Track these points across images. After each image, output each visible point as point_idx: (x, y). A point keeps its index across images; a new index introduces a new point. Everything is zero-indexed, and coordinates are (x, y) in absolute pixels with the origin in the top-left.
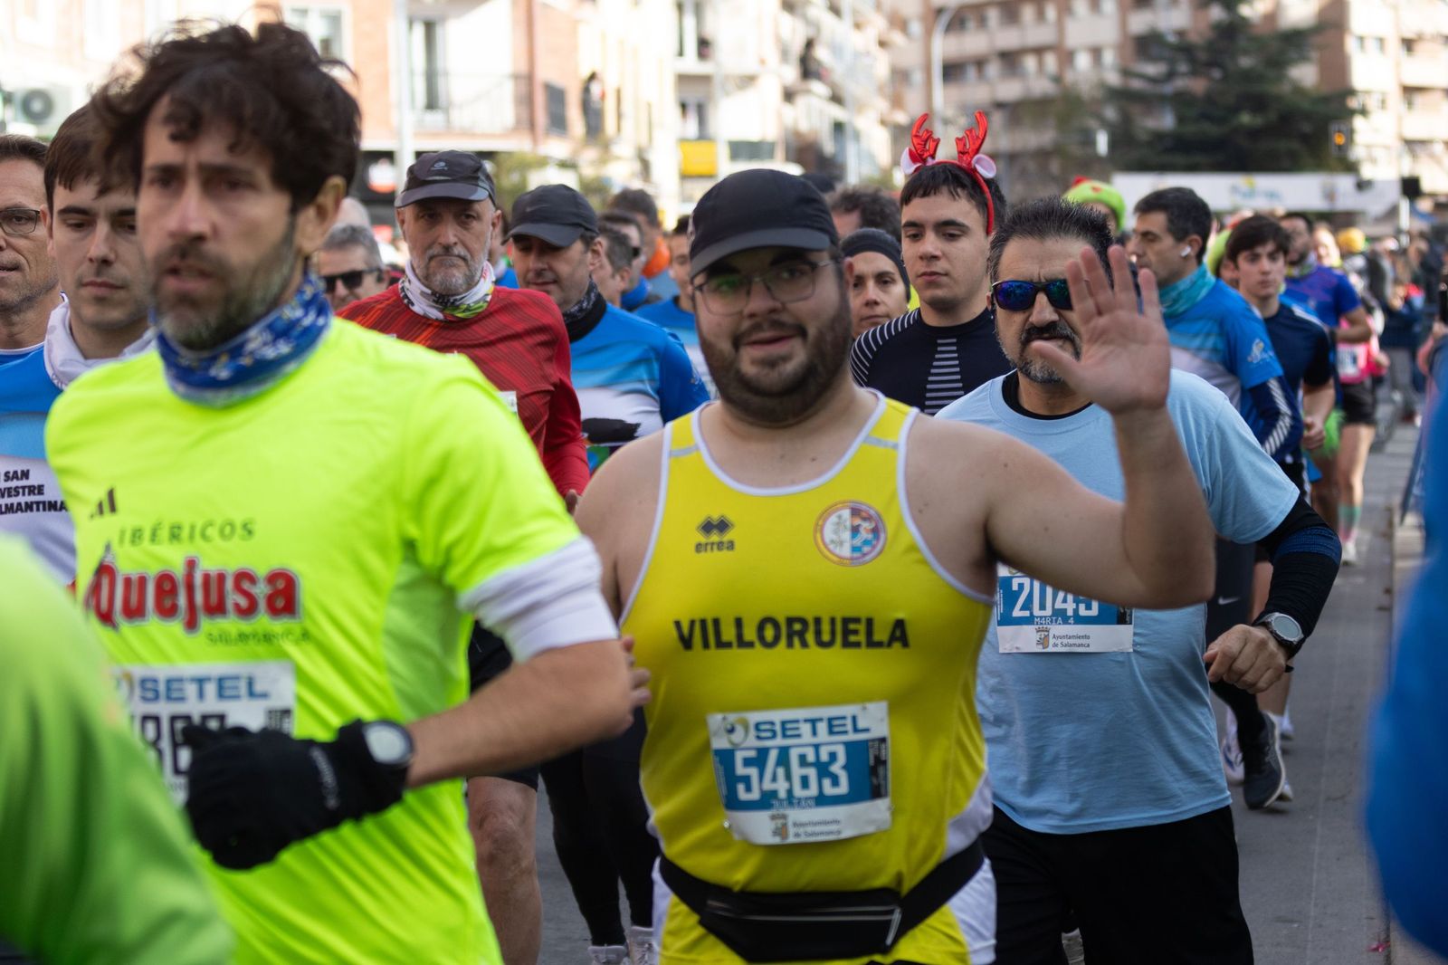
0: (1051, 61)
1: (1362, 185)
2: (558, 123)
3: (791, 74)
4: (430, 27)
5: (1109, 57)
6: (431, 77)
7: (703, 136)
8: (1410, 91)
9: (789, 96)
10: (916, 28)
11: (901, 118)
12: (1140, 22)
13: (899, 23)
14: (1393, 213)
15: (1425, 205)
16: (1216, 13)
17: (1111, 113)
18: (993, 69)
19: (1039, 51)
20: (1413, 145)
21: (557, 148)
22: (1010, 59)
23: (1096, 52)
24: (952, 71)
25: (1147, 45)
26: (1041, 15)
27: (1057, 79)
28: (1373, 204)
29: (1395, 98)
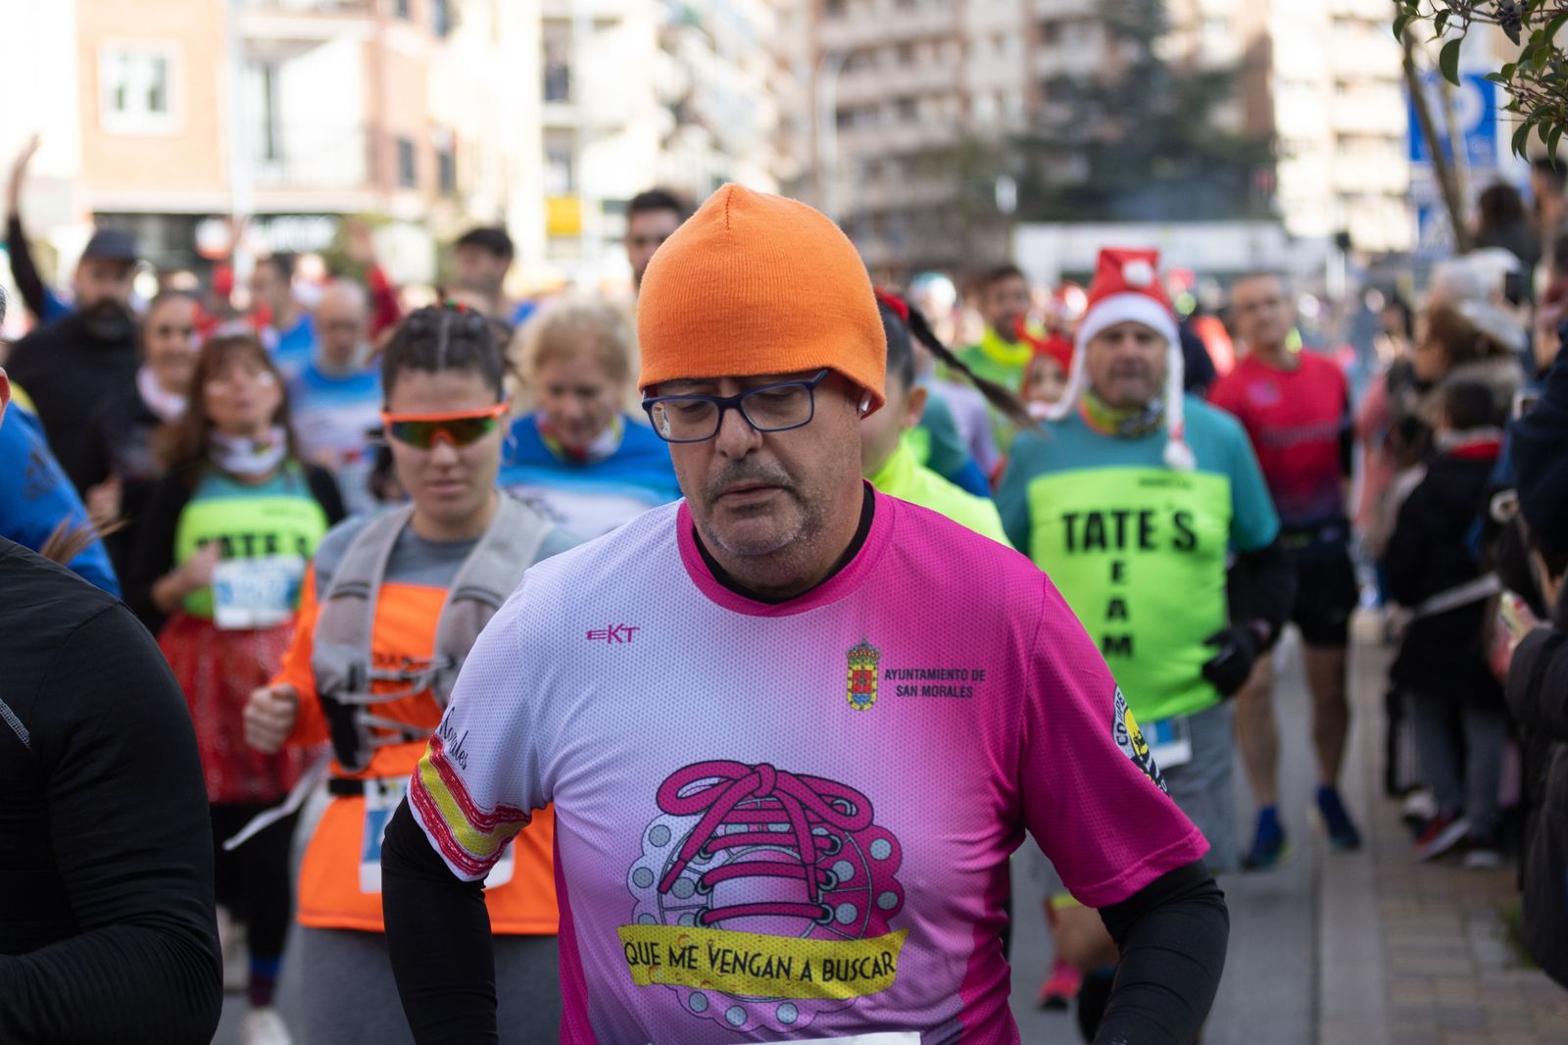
0: (952, 107)
1: (1291, 240)
2: (408, 176)
3: (664, 121)
4: (269, 72)
5: (1016, 102)
6: (271, 126)
7: (571, 188)
8: (1342, 138)
9: (665, 144)
10: (804, 68)
11: (789, 168)
12: (1049, 61)
13: (783, 64)
14: (1321, 271)
15: (1359, 262)
16: (1130, 52)
17: (1017, 162)
18: (889, 116)
19: (938, 94)
20: (1346, 197)
21: (408, 203)
22: (906, 105)
23: (999, 96)
24: (844, 117)
25: (1055, 87)
26: (938, 57)
27: (960, 127)
28: (1301, 260)
29: (1327, 144)
